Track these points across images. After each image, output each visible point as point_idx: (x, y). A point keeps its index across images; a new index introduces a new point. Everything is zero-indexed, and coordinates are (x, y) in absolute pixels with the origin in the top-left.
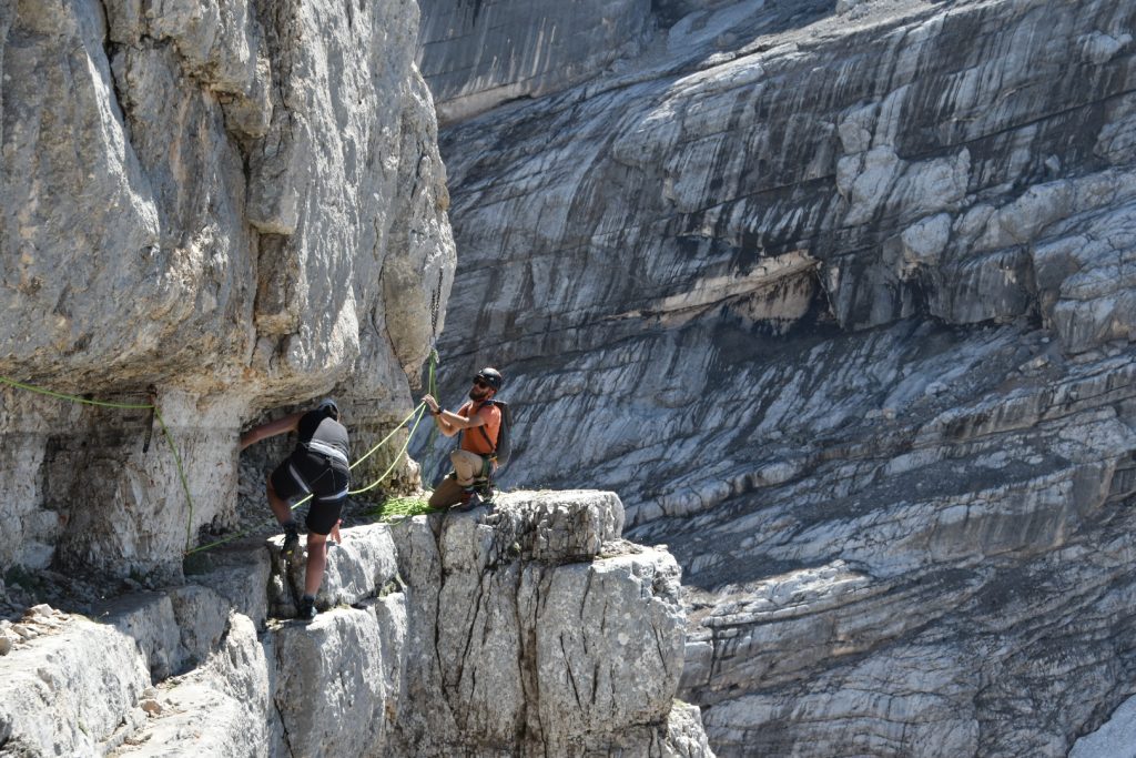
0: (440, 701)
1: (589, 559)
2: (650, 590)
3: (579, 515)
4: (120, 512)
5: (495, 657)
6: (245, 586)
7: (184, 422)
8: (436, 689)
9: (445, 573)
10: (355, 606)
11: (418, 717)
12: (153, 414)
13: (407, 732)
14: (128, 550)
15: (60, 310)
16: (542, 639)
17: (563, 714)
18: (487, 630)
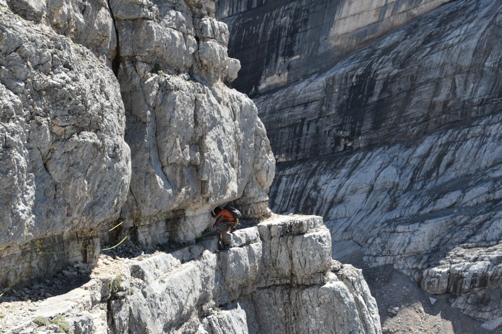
0: (272, 267)
1: (304, 234)
2: (318, 241)
3: (301, 224)
4: (180, 232)
5: (283, 257)
6: (210, 244)
7: (191, 214)
8: (271, 265)
9: (272, 238)
10: (239, 247)
11: (267, 271)
12: (184, 214)
13: (265, 275)
14: (182, 238)
15: (155, 208)
16: (293, 253)
17: (299, 270)
18: (281, 251)
